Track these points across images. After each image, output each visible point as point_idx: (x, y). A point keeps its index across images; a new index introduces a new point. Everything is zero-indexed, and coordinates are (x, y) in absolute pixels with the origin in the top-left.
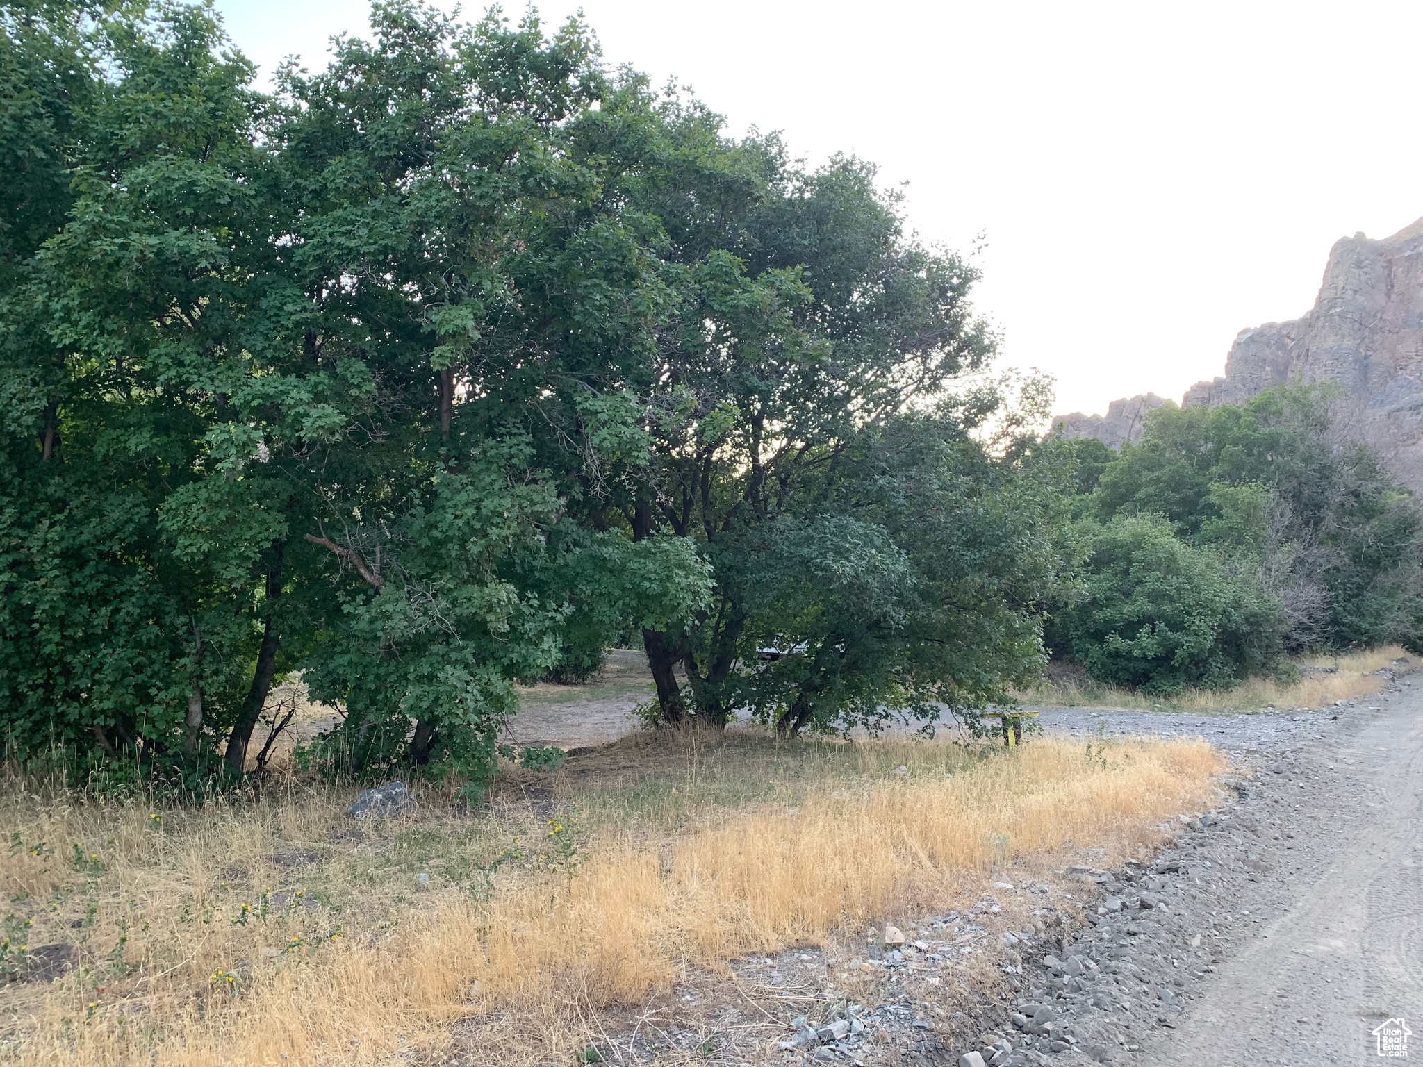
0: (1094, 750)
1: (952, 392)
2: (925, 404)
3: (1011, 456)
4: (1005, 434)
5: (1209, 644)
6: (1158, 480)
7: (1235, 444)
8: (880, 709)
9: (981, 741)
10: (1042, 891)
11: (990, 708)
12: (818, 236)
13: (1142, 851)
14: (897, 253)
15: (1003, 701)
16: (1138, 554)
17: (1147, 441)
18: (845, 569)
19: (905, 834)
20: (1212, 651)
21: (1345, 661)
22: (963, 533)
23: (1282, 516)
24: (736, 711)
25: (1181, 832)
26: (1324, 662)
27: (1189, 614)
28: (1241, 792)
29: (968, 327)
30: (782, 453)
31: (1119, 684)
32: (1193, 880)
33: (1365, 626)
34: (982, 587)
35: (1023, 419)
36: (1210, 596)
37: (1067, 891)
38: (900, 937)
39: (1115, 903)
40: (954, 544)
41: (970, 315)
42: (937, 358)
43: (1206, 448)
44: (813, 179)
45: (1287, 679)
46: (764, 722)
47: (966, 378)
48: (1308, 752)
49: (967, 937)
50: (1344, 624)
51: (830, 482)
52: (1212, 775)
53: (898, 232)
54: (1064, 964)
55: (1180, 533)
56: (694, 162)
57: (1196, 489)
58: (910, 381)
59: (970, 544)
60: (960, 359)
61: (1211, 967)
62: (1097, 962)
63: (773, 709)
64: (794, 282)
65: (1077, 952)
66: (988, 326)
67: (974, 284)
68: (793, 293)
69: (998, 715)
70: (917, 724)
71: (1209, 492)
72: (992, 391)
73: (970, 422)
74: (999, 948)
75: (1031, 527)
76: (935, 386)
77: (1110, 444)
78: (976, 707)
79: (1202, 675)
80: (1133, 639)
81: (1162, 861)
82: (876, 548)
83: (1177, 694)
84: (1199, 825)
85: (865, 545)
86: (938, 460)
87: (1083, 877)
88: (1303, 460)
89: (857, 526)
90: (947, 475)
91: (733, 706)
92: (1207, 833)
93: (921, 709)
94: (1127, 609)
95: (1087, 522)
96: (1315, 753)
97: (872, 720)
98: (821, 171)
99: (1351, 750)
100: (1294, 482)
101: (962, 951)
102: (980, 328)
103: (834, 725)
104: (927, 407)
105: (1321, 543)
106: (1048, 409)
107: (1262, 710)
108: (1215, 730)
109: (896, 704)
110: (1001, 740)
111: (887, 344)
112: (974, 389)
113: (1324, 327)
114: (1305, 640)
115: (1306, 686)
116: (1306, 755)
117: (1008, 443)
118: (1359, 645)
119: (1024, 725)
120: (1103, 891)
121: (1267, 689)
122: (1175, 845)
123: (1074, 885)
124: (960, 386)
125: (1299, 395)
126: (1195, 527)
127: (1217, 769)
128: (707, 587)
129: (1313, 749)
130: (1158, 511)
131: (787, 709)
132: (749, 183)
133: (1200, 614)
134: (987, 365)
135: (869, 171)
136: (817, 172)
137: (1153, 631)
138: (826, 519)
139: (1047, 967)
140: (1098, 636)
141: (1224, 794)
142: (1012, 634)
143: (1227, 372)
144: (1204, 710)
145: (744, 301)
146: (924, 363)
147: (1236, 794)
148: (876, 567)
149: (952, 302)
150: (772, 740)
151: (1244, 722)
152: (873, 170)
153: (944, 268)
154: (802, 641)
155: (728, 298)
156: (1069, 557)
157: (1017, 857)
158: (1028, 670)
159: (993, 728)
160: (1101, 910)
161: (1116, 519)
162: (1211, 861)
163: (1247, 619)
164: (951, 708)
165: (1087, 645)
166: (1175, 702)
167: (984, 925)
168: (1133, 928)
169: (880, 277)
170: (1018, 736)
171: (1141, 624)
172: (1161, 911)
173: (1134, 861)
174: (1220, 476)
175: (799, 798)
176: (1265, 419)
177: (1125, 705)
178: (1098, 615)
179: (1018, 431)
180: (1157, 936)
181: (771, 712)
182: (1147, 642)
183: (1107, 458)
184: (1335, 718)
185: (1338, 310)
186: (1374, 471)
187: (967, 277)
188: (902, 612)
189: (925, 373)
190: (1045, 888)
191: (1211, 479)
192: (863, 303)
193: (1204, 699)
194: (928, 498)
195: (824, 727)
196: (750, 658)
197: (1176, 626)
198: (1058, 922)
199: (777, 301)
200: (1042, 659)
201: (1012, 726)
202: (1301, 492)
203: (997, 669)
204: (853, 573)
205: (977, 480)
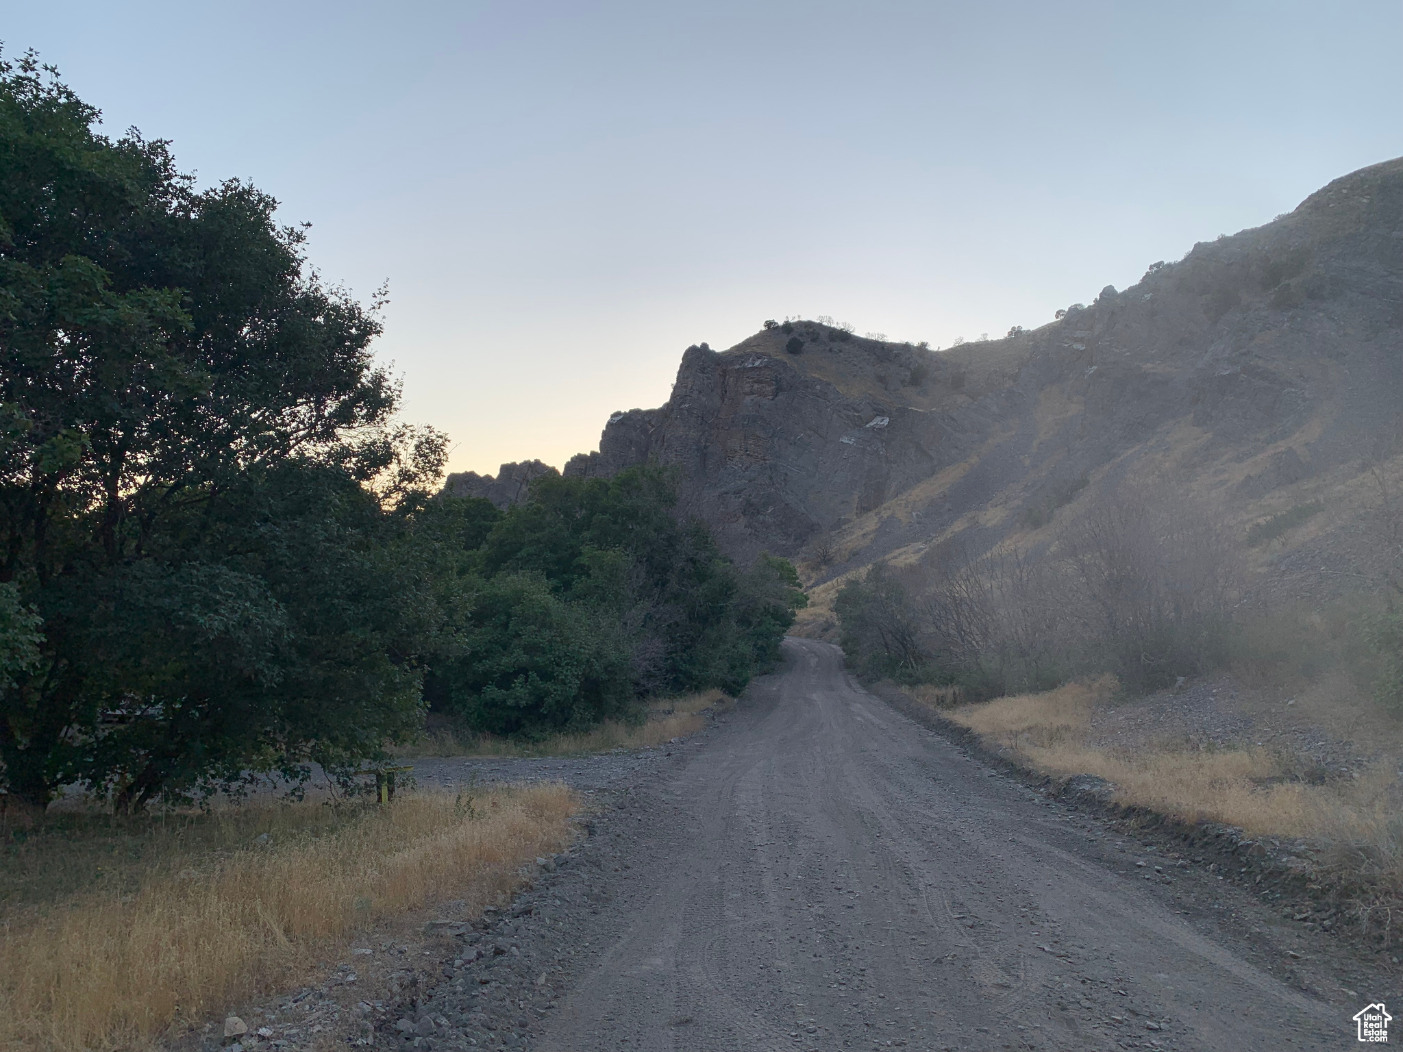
0: (464, 801)
1: (345, 441)
2: (316, 450)
3: (402, 509)
4: (397, 488)
5: (574, 692)
6: (538, 541)
7: (604, 512)
8: (244, 774)
9: (353, 799)
10: (401, 952)
11: (365, 764)
12: (202, 262)
13: (501, 897)
14: (294, 294)
15: (378, 757)
16: (517, 609)
17: (532, 504)
18: (213, 623)
19: (259, 909)
20: (575, 699)
21: (680, 703)
22: (348, 587)
23: (637, 577)
24: (65, 788)
25: (536, 874)
26: (664, 705)
27: (558, 665)
28: (590, 829)
29: (366, 378)
30: (144, 489)
31: (493, 732)
32: (544, 920)
33: (696, 672)
34: (364, 641)
35: (416, 475)
36: (577, 648)
37: (426, 948)
38: (242, 1027)
39: (471, 953)
40: (338, 598)
41: (368, 368)
42: (331, 406)
43: (580, 514)
44: (201, 199)
45: (635, 721)
46: (101, 797)
47: (362, 429)
48: (647, 787)
49: (317, 1014)
50: (681, 671)
51: (204, 526)
52: (567, 816)
53: (297, 273)
54: (416, 1025)
55: (555, 590)
56: (51, 153)
57: (570, 551)
58: (301, 426)
59: (355, 598)
60: (356, 410)
61: (552, 1003)
62: (448, 1017)
63: (113, 783)
64: (172, 305)
65: (431, 1010)
66: (386, 380)
67: (373, 337)
68: (169, 317)
69: (373, 772)
70: (285, 786)
71: (581, 554)
72: (387, 445)
73: (364, 474)
74: (351, 1019)
75: (417, 583)
76: (328, 434)
77: (500, 505)
78: (351, 765)
79: (566, 720)
80: (507, 690)
81: (518, 905)
82: (251, 601)
83: (544, 740)
84: (553, 865)
85: (239, 596)
86: (326, 510)
87: (442, 931)
88: (655, 530)
89: (232, 576)
90: (335, 526)
91: (59, 781)
92: (559, 872)
93: (291, 770)
94: (504, 660)
95: (473, 577)
96: (652, 788)
97: (234, 785)
98: (212, 194)
99: (679, 783)
100: (648, 548)
101: (311, 1030)
102: (378, 380)
103: (189, 795)
104: (318, 454)
105: (666, 602)
106: (440, 468)
107: (613, 750)
108: (574, 771)
109: (265, 766)
110: (373, 798)
111: (278, 387)
112: (368, 441)
113: (676, 418)
114: (650, 685)
115: (649, 726)
116: (645, 790)
117: (400, 498)
118: (690, 690)
119: (397, 780)
120: (461, 942)
121: (617, 730)
122: (531, 887)
123: (432, 941)
124: (353, 437)
125: (655, 475)
126: (567, 585)
127: (573, 810)
128: (33, 643)
129: (650, 784)
130: (537, 569)
131: (132, 781)
132: (122, 190)
133: (567, 664)
134: (383, 419)
135: (267, 205)
136: (207, 193)
137: (526, 681)
138: (194, 567)
139: (400, 1032)
140: (476, 688)
141: (575, 832)
142: (392, 689)
143: (601, 448)
144: (565, 754)
145: (107, 317)
146: (318, 409)
147: (586, 832)
148: (250, 621)
149: (351, 352)
150: (107, 817)
151: (597, 762)
152: (272, 204)
153: (343, 317)
154: (157, 702)
155: (85, 311)
156: (451, 612)
157: (378, 920)
158: (406, 724)
159: (366, 784)
160: (458, 963)
161: (500, 574)
162: (560, 899)
163: (605, 668)
164: (324, 767)
165: (466, 697)
166: (542, 747)
167: (337, 998)
168: (485, 976)
169: (274, 316)
170: (391, 791)
171: (516, 674)
172: (512, 955)
173: (492, 908)
174: (591, 540)
175: (136, 882)
176: (628, 493)
177: (497, 752)
178: (479, 667)
179: (410, 487)
180: (507, 980)
181: (111, 786)
182: (520, 692)
183: (495, 517)
184: (669, 755)
185: (687, 406)
186: (707, 542)
187: (368, 330)
188: (276, 669)
189: (317, 421)
190: (404, 948)
191: (583, 542)
192: (254, 340)
193: (566, 743)
194: (313, 550)
195: (178, 797)
196: (88, 722)
197: (546, 676)
198: (414, 982)
199: (148, 324)
200: (420, 713)
201: (386, 781)
202: (653, 558)
203: (375, 724)
204: (222, 628)
205: (366, 534)
